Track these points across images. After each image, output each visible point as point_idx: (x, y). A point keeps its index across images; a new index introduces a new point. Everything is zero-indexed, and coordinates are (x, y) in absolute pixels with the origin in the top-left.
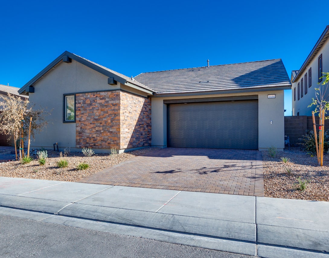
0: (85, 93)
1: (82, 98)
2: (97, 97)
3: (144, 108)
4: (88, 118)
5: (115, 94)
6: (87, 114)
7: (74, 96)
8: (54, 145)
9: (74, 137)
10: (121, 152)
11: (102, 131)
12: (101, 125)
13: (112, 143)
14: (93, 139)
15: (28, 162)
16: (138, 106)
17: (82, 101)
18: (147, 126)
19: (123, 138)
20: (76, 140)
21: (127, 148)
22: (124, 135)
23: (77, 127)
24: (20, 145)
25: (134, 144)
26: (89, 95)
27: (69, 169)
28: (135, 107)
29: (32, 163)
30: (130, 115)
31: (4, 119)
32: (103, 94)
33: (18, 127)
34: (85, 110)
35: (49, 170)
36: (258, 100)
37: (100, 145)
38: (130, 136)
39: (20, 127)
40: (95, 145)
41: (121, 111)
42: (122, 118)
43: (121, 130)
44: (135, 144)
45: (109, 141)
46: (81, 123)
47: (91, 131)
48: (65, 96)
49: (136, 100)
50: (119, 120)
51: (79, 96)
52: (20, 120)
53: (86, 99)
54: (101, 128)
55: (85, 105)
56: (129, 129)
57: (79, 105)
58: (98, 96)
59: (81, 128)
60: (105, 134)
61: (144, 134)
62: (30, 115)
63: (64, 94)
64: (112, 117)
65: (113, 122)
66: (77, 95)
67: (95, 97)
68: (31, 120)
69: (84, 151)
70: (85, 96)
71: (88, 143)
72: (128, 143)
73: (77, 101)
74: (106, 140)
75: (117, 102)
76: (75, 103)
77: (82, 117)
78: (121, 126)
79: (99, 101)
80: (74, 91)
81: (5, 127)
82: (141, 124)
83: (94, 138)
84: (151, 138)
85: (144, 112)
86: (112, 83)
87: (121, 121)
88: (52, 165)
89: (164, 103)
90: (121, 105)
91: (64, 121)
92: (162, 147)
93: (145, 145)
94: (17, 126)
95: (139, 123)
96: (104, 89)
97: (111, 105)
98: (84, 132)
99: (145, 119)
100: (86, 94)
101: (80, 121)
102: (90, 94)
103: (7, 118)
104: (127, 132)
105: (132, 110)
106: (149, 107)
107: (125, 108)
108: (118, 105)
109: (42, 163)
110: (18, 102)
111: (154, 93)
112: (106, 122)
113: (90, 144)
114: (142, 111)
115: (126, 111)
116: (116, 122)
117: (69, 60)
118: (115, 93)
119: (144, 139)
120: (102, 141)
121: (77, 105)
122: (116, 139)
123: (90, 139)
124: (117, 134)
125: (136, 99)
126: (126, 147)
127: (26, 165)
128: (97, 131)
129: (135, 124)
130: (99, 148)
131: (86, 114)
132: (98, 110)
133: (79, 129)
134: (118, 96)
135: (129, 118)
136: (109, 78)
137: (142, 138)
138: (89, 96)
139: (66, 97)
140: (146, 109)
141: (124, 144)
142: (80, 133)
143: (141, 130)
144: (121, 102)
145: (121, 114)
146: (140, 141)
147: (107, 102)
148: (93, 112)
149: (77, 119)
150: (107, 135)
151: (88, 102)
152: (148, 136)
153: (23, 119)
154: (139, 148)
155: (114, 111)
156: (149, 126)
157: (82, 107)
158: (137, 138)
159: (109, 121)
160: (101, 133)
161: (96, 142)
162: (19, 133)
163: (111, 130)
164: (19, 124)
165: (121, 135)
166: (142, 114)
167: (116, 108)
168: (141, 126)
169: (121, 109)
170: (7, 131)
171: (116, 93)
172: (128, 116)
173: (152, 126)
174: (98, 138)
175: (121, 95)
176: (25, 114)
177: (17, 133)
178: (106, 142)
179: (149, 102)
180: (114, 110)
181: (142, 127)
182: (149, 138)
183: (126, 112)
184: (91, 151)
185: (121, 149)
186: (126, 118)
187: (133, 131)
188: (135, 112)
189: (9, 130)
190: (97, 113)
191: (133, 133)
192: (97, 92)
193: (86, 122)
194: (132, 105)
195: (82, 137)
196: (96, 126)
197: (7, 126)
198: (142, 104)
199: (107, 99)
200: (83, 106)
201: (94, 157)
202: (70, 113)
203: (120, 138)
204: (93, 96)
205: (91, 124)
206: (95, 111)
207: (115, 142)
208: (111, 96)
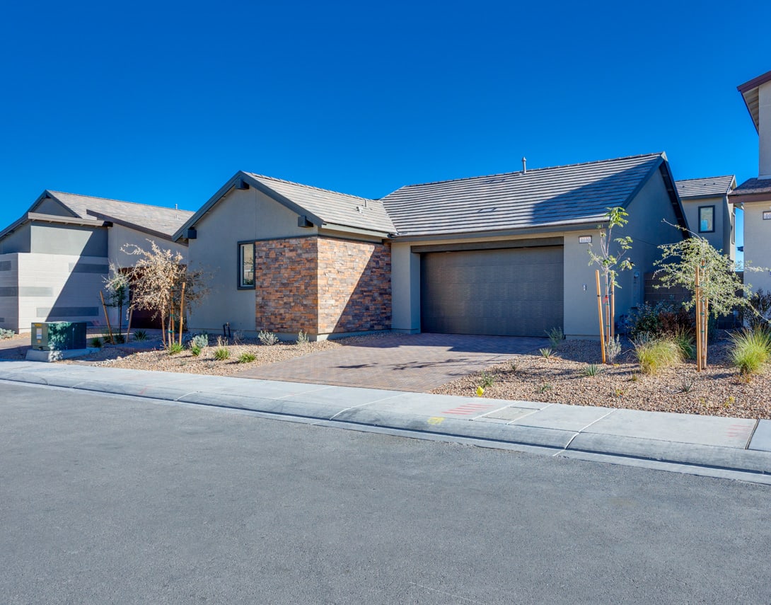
0: (268, 240)
1: (264, 249)
2: (285, 247)
3: (374, 261)
4: (273, 282)
5: (310, 242)
6: (272, 276)
7: (252, 245)
8: (224, 326)
9: (253, 313)
10: (321, 338)
11: (293, 304)
12: (291, 294)
13: (306, 323)
14: (280, 317)
15: (178, 351)
16: (357, 260)
17: (264, 253)
18: (381, 294)
19: (325, 315)
20: (256, 318)
21: (333, 332)
22: (326, 311)
23: (257, 296)
24: (170, 325)
25: (348, 326)
26: (274, 244)
27: (229, 361)
28: (351, 261)
29: (183, 353)
30: (340, 277)
31: (145, 286)
32: (293, 242)
33: (166, 298)
34: (269, 268)
35: (202, 362)
36: (563, 245)
37: (290, 326)
38: (339, 311)
39: (168, 297)
40: (282, 327)
41: (320, 272)
42: (321, 282)
43: (319, 302)
44: (353, 326)
45: (302, 321)
46: (263, 291)
47: (276, 303)
48: (240, 244)
49: (354, 250)
50: (316, 285)
51: (260, 246)
52: (169, 288)
53: (270, 249)
54: (291, 299)
55: (269, 260)
56: (336, 301)
57: (260, 260)
58: (287, 245)
59: (263, 299)
60: (296, 309)
61: (372, 307)
62: (183, 279)
63: (238, 242)
64: (306, 281)
65: (308, 288)
66: (257, 243)
67: (282, 246)
68: (184, 287)
69: (262, 337)
70: (268, 245)
71: (272, 324)
72: (335, 324)
73: (257, 254)
74: (298, 318)
75: (313, 255)
76: (255, 257)
77: (264, 280)
78: (319, 295)
79: (288, 254)
80: (252, 237)
81: (147, 299)
82: (365, 292)
83: (281, 314)
84: (391, 316)
85: (374, 270)
86: (304, 224)
87: (319, 288)
88: (209, 356)
89: (412, 252)
90: (319, 261)
91: (239, 287)
92: (409, 332)
93: (376, 327)
94: (163, 296)
95: (360, 289)
96: (295, 234)
97: (306, 261)
98: (267, 305)
99: (375, 282)
100: (270, 242)
101: (261, 287)
102: (275, 242)
103: (151, 284)
104: (332, 306)
105: (343, 268)
106: (386, 259)
107: (329, 266)
108: (314, 261)
109: (195, 354)
110: (166, 258)
111: (391, 235)
112: (298, 288)
113: (275, 325)
114: (368, 268)
115: (329, 269)
116: (312, 288)
117: (245, 186)
118: (311, 240)
119: (373, 318)
120: (292, 320)
121: (258, 261)
122: (312, 316)
123: (276, 317)
124: (313, 309)
125: (354, 248)
126: (331, 330)
127: (174, 356)
128: (285, 303)
129: (352, 291)
130: (288, 332)
131: (269, 276)
132: (287, 268)
133: (259, 299)
134: (315, 245)
135: (338, 281)
136: (299, 216)
137: (369, 316)
138: (274, 246)
139: (242, 246)
140: (377, 263)
141: (326, 325)
142: (261, 307)
143: (367, 301)
144: (320, 255)
145: (319, 276)
146: (365, 320)
147: (299, 255)
148: (279, 273)
149: (258, 283)
150: (299, 311)
151: (273, 255)
152: (384, 311)
153: (173, 285)
154: (360, 333)
155: (308, 271)
156: (386, 294)
157: (264, 263)
158: (355, 316)
159: (303, 287)
160: (291, 307)
161: (283, 322)
162: (166, 307)
163: (305, 303)
164: (166, 292)
165: (320, 311)
166: (369, 272)
167: (312, 265)
168: (365, 294)
169: (319, 268)
170: (150, 304)
171: (312, 242)
172: (334, 279)
173: (392, 294)
174: (287, 316)
175: (319, 244)
176: (176, 277)
177: (164, 307)
178: (298, 321)
179: (385, 251)
180: (309, 269)
181: (368, 296)
182: (384, 315)
183: (330, 272)
184: (272, 337)
185: (319, 333)
186: (330, 283)
187: (346, 303)
188: (351, 270)
189: (153, 302)
190: (285, 274)
191: (347, 306)
192: (285, 238)
193: (270, 288)
194: (343, 258)
195: (264, 313)
196: (285, 296)
197: (149, 297)
198: (369, 255)
199: (299, 251)
200: (265, 261)
201: (275, 347)
202: (248, 273)
203: (317, 315)
204: (279, 246)
205: (277, 291)
206: (283, 271)
207: (311, 322)
208: (305, 246)
